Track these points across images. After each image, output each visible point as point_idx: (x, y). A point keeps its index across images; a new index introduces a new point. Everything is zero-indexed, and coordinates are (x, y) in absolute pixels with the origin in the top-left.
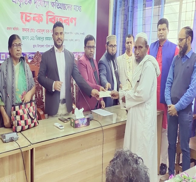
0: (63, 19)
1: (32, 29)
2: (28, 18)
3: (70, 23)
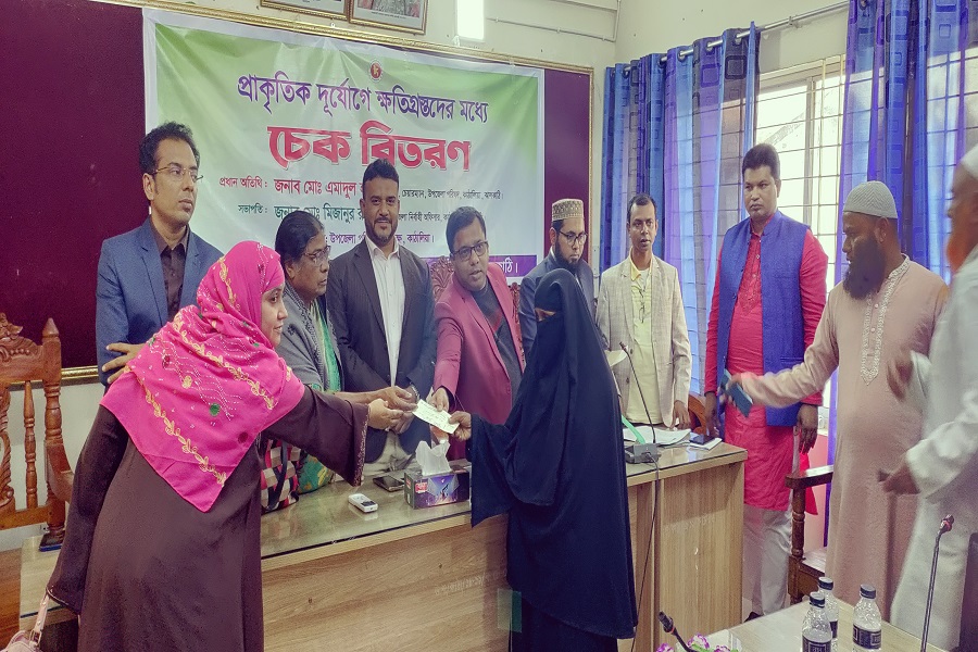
0: (423, 147)
1: (309, 183)
2: (296, 147)
3: (448, 161)
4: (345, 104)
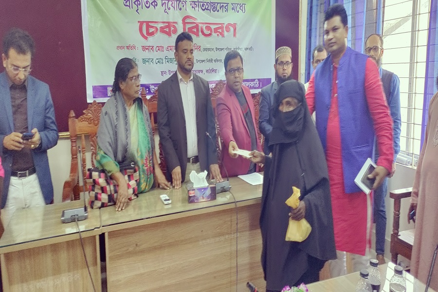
0: (213, 27)
1: (158, 47)
2: (151, 30)
3: (226, 33)
4: (174, 8)
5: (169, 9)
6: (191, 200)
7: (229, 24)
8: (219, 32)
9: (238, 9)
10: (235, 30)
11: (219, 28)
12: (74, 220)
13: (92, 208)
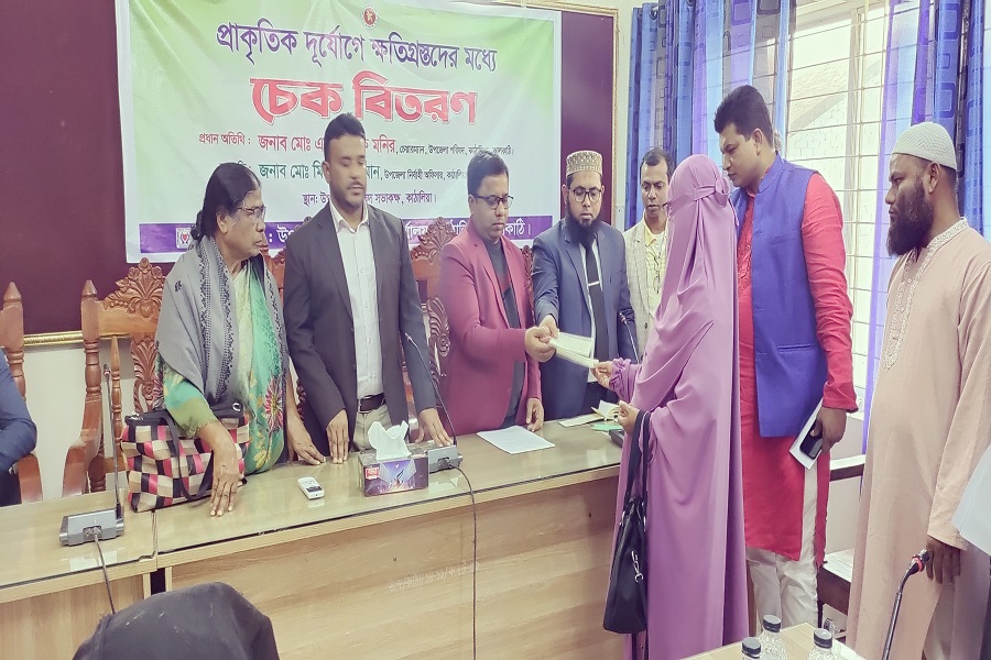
0: (423, 99)
1: (297, 139)
2: (281, 101)
3: (451, 114)
4: (335, 53)
5: (323, 55)
6: (370, 488)
7: (461, 95)
8: (436, 110)
9: (480, 61)
10: (472, 107)
11: (436, 102)
12: (91, 537)
13: (135, 509)
